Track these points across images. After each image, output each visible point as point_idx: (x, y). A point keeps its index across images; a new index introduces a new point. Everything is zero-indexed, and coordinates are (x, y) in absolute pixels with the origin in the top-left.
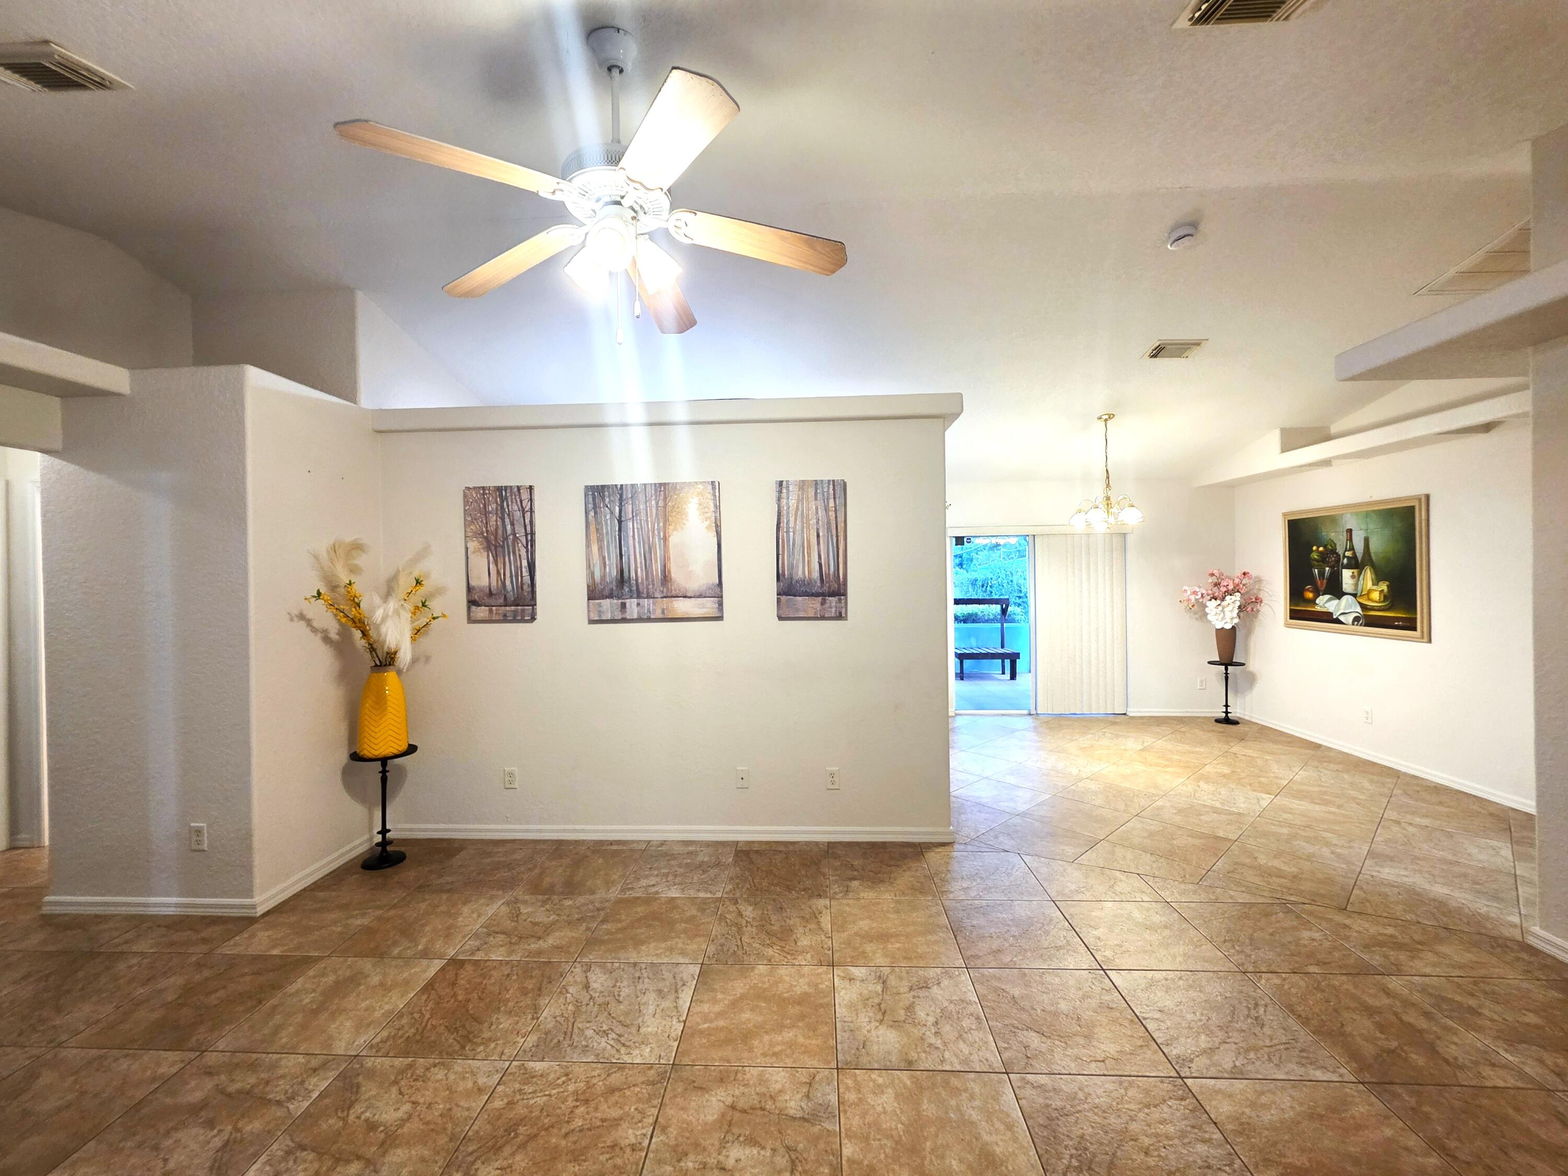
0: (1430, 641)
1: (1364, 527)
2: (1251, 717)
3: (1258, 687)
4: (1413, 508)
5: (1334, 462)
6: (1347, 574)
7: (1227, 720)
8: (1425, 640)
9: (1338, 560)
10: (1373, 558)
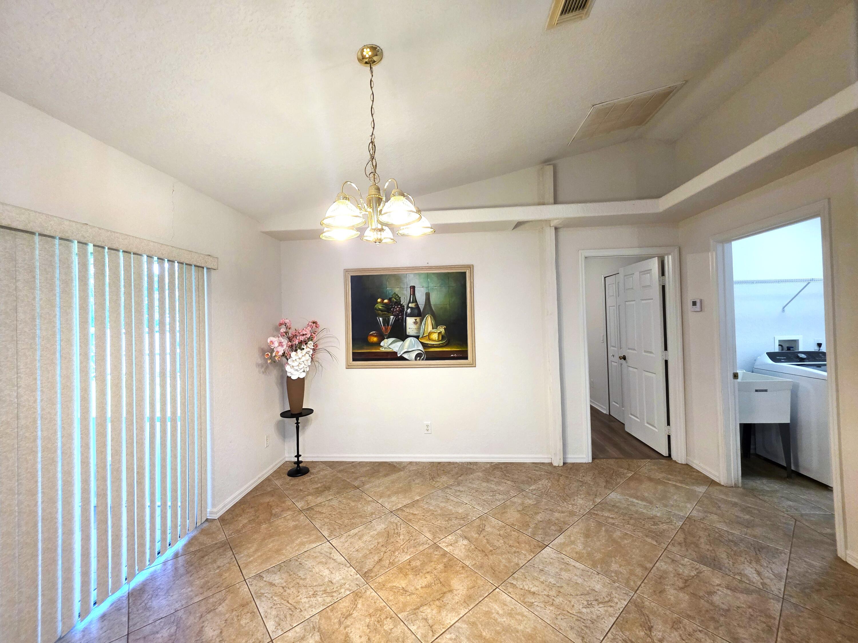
0: (476, 366)
1: (425, 285)
4: (463, 273)
6: (410, 321)
7: (299, 471)
8: (473, 365)
9: (402, 311)
10: (433, 309)
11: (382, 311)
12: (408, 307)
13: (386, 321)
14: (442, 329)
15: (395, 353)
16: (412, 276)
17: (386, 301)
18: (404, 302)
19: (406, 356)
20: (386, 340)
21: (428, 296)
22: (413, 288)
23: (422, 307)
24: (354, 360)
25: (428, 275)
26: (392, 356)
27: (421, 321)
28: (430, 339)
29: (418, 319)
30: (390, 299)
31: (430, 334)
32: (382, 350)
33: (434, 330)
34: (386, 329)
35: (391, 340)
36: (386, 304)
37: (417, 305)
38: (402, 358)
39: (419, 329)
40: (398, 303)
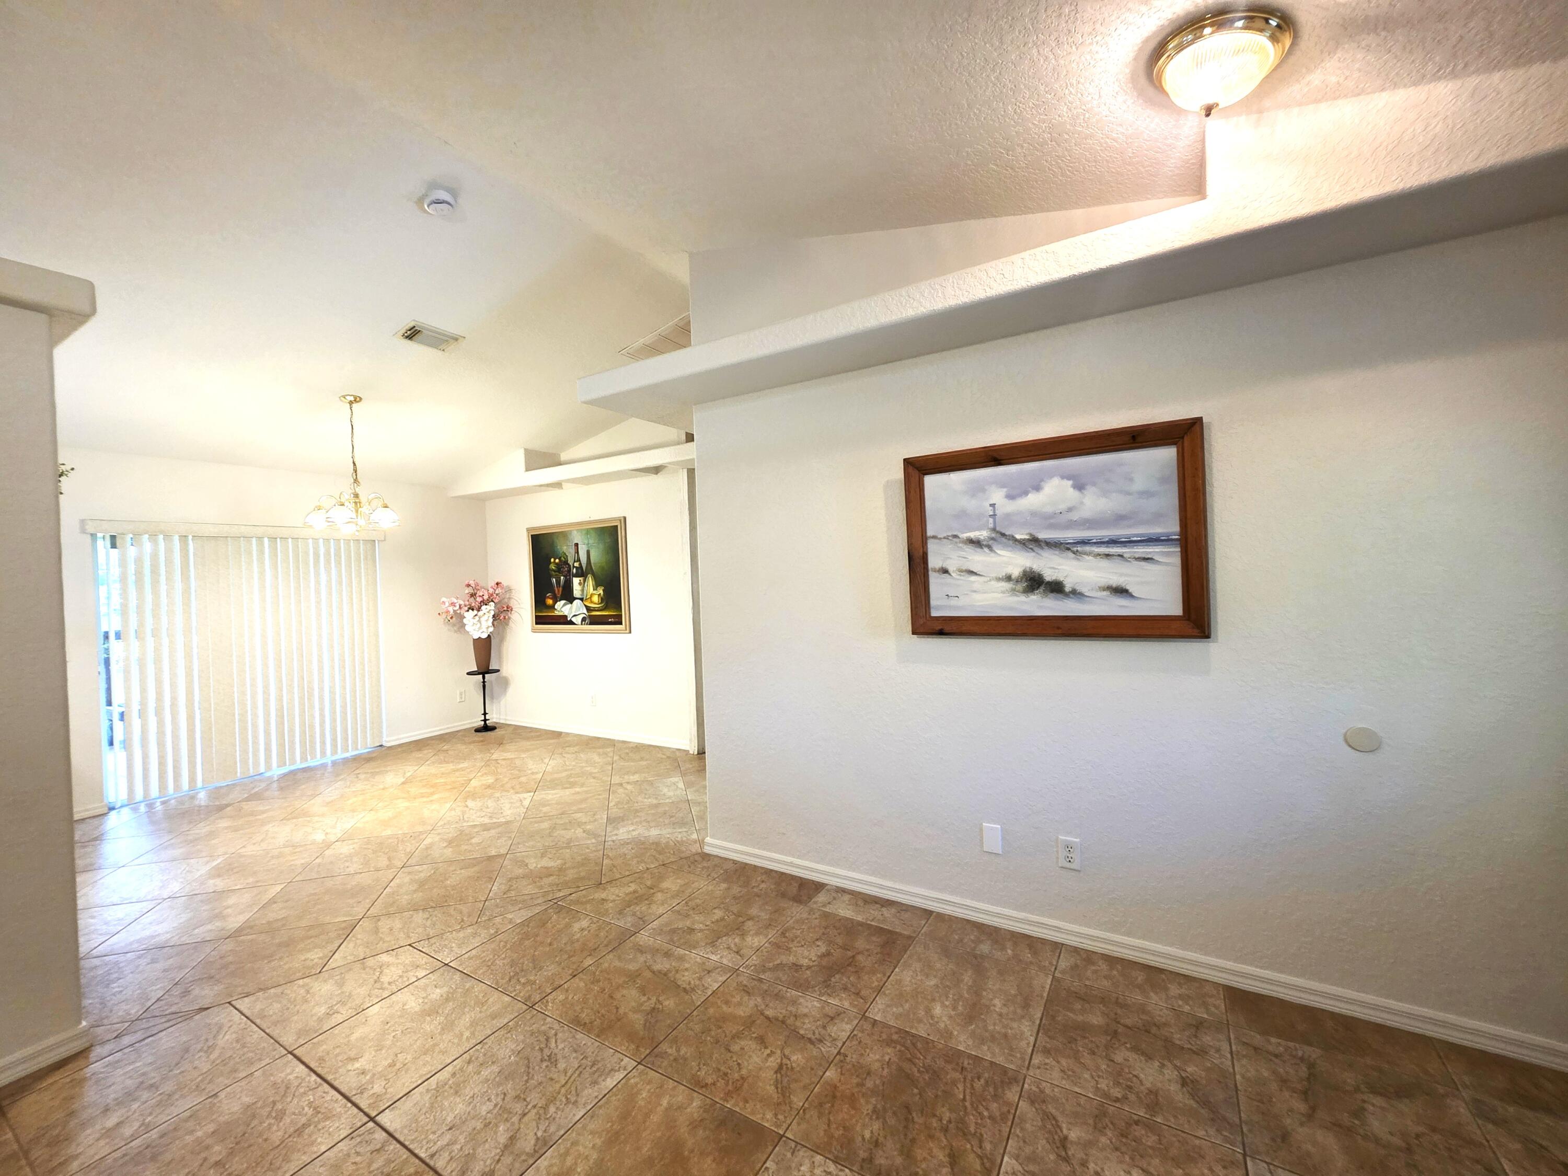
0: (630, 632)
1: (586, 542)
2: (506, 720)
3: (511, 690)
4: (617, 526)
5: (564, 485)
6: (576, 581)
7: (486, 728)
8: (628, 631)
9: (569, 571)
10: (593, 568)
11: (554, 571)
12: (574, 567)
13: (558, 582)
14: (601, 591)
15: (566, 617)
16: (575, 532)
17: (557, 561)
18: (570, 562)
19: (574, 620)
20: (558, 603)
21: (588, 552)
22: (577, 545)
23: (584, 566)
24: (537, 623)
25: (588, 532)
26: (564, 620)
27: (585, 581)
28: (592, 602)
29: (581, 579)
30: (560, 559)
31: (592, 595)
32: (557, 613)
33: (595, 592)
34: (558, 591)
35: (563, 602)
36: (557, 564)
37: (580, 564)
38: (571, 623)
39: (583, 590)
40: (566, 563)
